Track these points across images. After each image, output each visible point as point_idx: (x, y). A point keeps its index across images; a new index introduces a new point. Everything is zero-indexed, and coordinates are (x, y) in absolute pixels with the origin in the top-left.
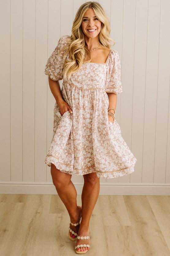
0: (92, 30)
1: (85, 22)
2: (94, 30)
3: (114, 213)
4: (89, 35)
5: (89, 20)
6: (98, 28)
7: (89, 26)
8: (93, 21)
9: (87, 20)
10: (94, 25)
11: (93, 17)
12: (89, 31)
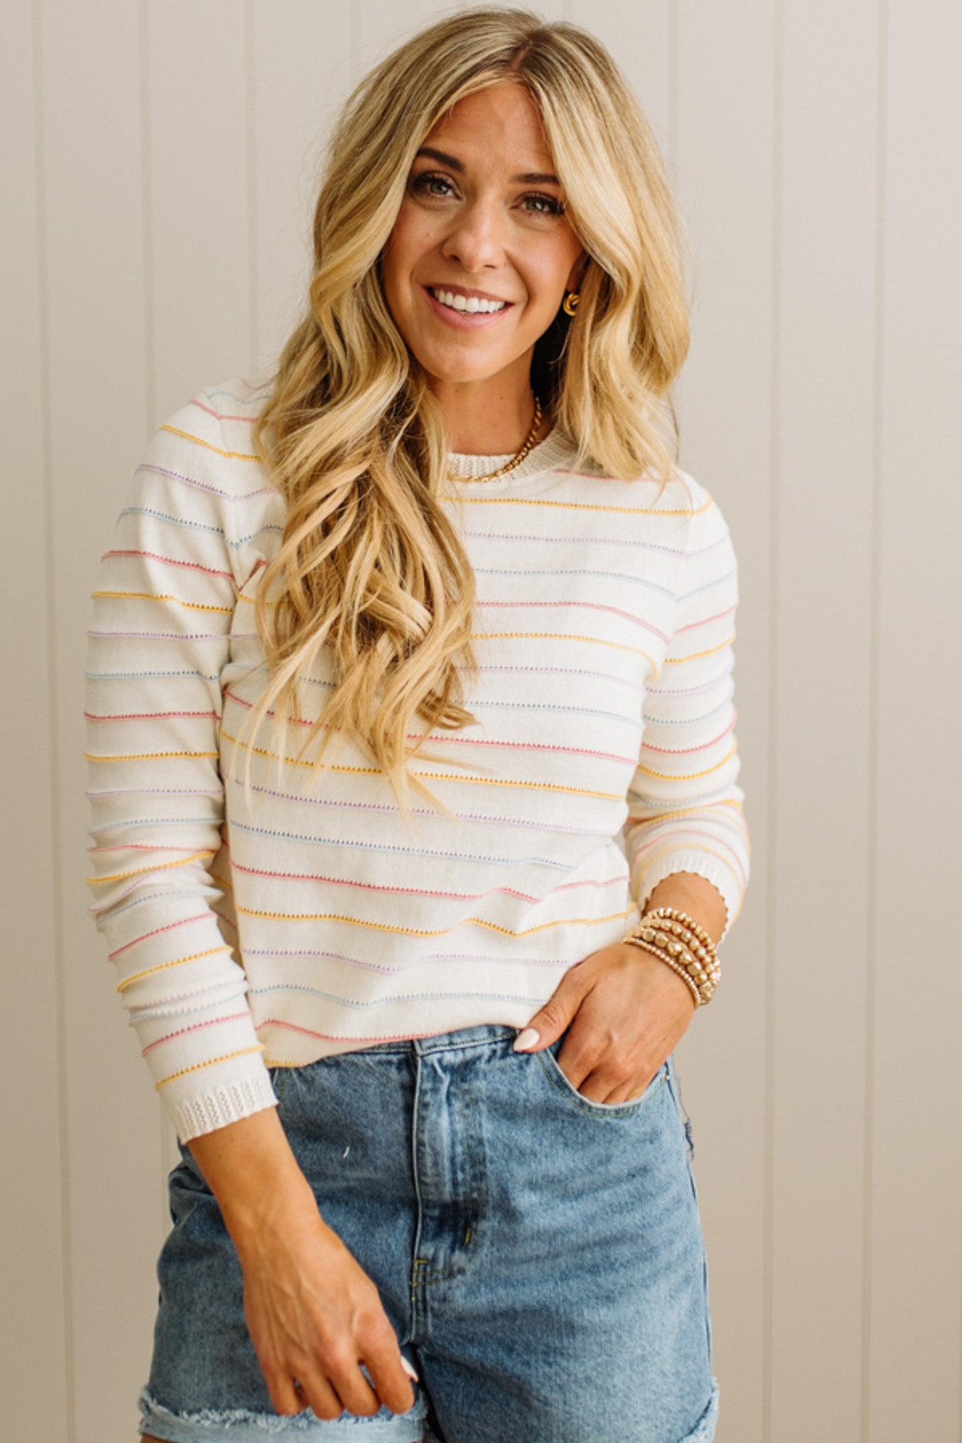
0: (474, 305)
1: (427, 201)
2: (493, 306)
5: (471, 195)
6: (529, 295)
7: (447, 251)
8: (505, 215)
9: (450, 193)
10: (499, 260)
11: (511, 172)
12: (437, 300)
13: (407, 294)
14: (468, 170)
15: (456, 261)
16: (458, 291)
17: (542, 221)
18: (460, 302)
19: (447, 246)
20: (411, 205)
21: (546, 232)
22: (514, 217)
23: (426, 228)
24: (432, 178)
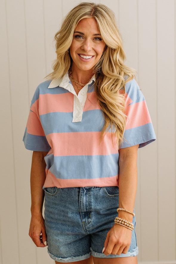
0: (87, 57)
1: (78, 39)
2: (91, 57)
4: (80, 65)
5: (86, 38)
6: (97, 54)
7: (82, 48)
8: (92, 41)
9: (82, 38)
10: (91, 49)
11: (92, 34)
12: (81, 57)
13: (75, 56)
14: (85, 34)
15: (84, 50)
16: (84, 55)
17: (98, 42)
18: (85, 57)
19: (82, 47)
20: (75, 40)
21: (99, 44)
22: (93, 41)
23: (78, 44)
24: (78, 36)
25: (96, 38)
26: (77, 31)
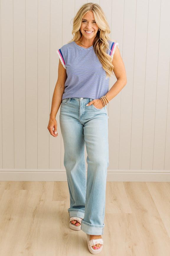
0: (90, 32)
3: (115, 200)
4: (86, 36)
6: (95, 31)
8: (91, 24)
9: (86, 22)
10: (92, 28)
11: (92, 20)
12: (86, 32)
13: (83, 32)
14: (88, 20)
15: (87, 29)
16: (88, 31)
17: (95, 24)
18: (88, 32)
19: (86, 27)
20: (83, 23)
22: (93, 24)
23: (84, 25)
24: (84, 21)
25: (94, 22)
26: (83, 18)
